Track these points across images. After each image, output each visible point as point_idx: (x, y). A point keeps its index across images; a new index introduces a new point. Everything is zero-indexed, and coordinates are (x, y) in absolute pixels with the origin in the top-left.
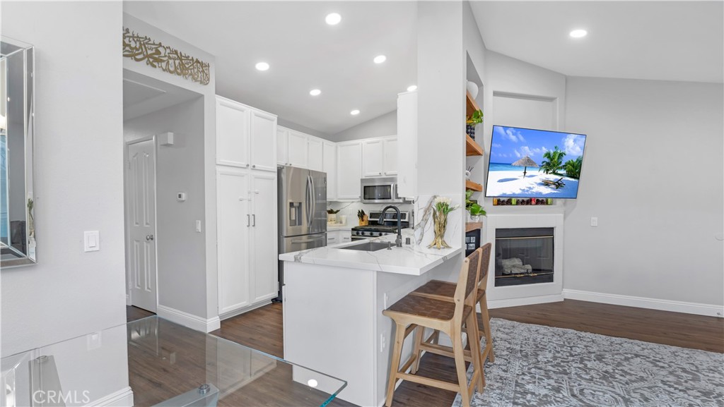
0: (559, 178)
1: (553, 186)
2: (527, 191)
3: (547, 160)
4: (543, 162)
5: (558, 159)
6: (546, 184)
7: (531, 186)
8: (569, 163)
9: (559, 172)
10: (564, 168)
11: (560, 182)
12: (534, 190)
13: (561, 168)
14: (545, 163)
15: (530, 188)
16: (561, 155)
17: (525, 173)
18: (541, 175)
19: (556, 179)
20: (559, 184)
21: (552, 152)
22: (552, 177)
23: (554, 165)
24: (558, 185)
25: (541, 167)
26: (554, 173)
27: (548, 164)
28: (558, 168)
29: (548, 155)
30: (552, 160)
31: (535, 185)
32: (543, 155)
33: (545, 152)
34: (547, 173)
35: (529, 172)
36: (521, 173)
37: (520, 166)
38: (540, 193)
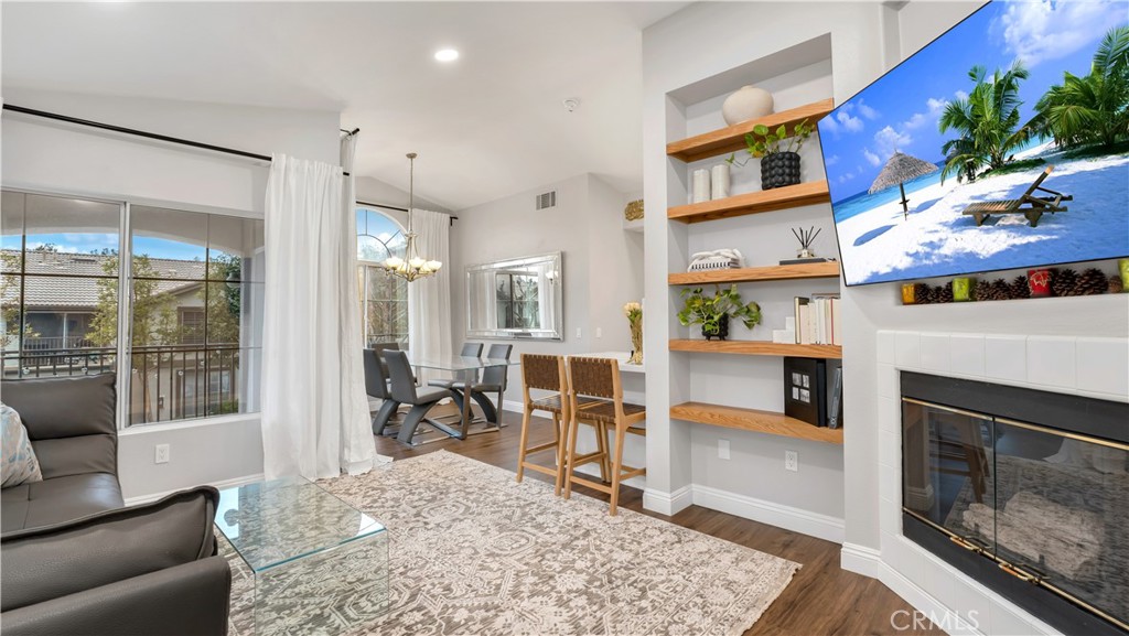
0: (1029, 177)
1: (1013, 219)
2: (928, 256)
3: (957, 134)
4: (947, 147)
5: (998, 105)
6: (982, 216)
7: (935, 238)
8: (1058, 97)
9: (1020, 155)
10: (1039, 126)
11: (1037, 195)
12: (947, 250)
13: (1025, 136)
14: (953, 149)
15: (931, 245)
16: (1005, 88)
17: (904, 202)
18: (954, 193)
19: (1017, 188)
20: (1036, 203)
21: (963, 97)
22: (998, 187)
23: (989, 139)
24: (1034, 208)
25: (944, 167)
26: (1000, 167)
27: (965, 146)
28: (1010, 144)
29: (955, 116)
30: (973, 126)
31: (945, 233)
32: (938, 123)
33: (941, 114)
34: (971, 178)
35: (916, 197)
36: (895, 205)
37: (887, 189)
38: (972, 256)
